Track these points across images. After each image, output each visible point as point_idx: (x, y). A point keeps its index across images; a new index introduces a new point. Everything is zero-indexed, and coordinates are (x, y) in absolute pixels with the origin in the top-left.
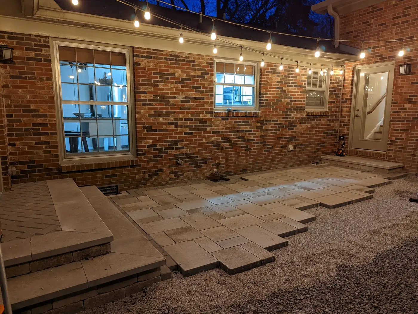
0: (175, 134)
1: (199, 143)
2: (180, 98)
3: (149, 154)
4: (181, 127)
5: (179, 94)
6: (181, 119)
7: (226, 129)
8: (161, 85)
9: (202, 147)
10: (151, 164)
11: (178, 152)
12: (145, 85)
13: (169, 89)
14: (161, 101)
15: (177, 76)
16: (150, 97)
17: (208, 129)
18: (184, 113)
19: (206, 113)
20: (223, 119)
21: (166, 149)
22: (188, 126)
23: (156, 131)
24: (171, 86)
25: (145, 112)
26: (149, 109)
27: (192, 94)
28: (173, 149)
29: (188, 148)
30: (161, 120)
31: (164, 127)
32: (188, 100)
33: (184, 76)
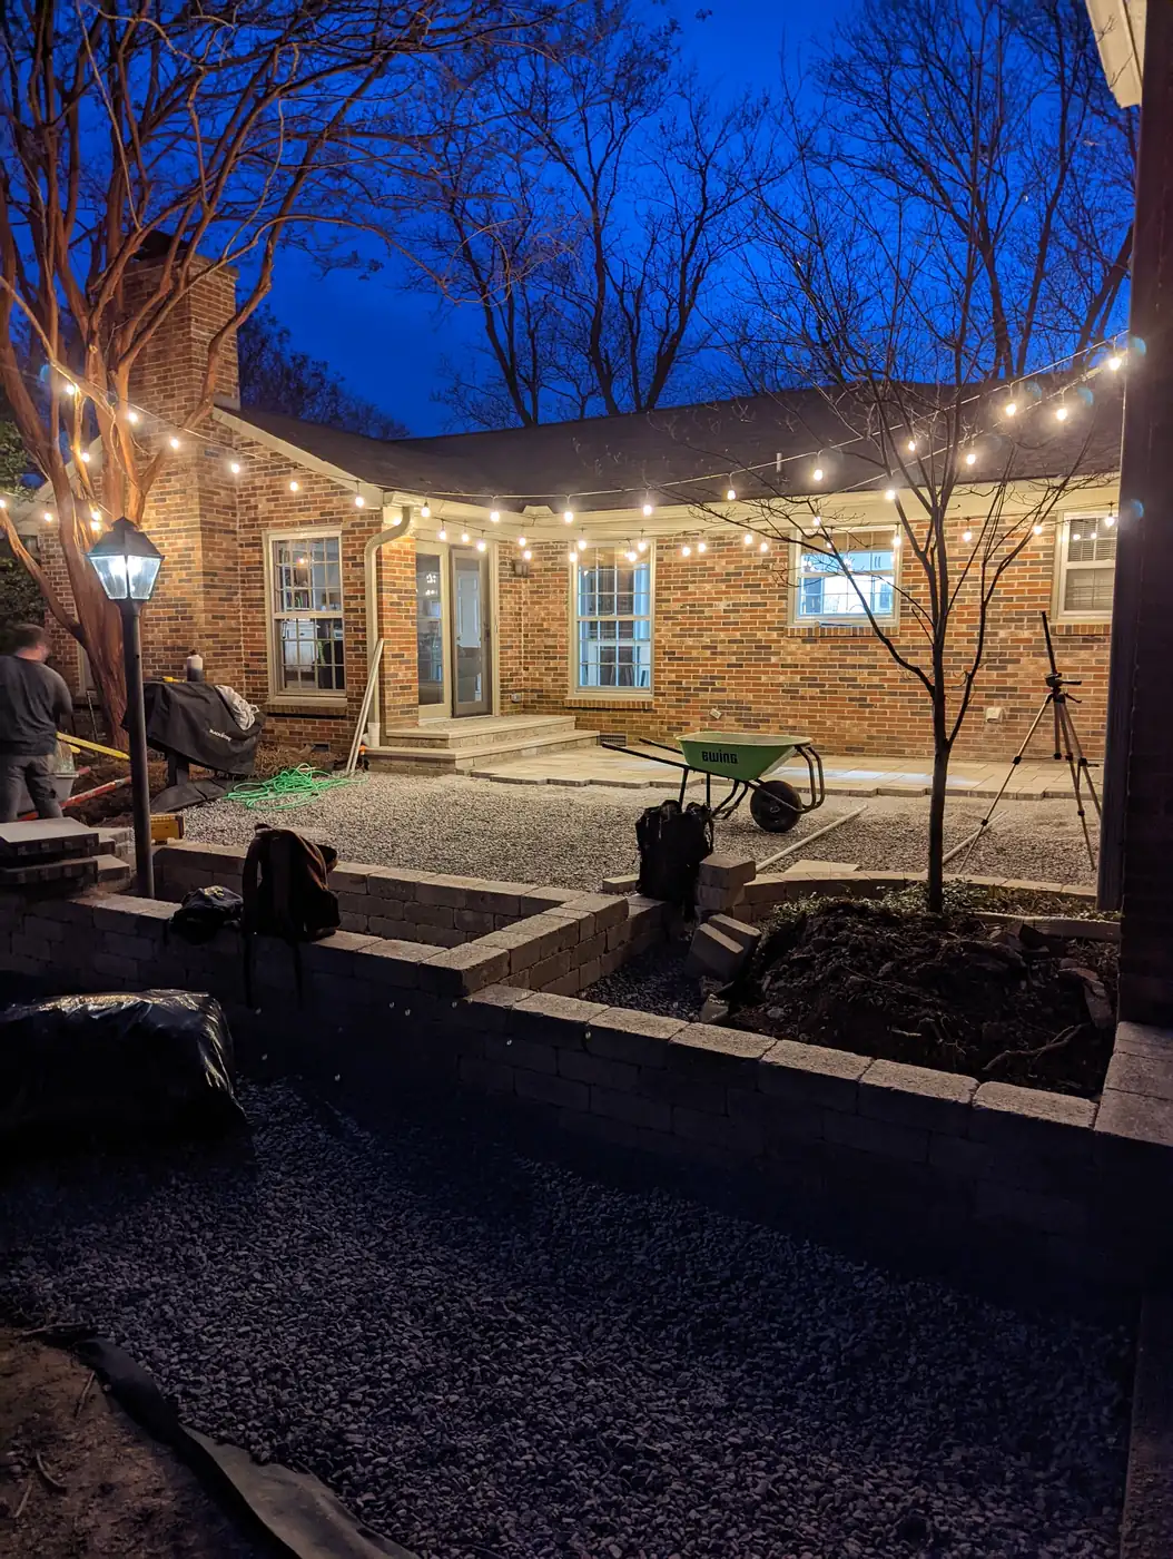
0: (712, 665)
1: (754, 685)
2: (722, 606)
3: (670, 695)
4: (722, 653)
5: (720, 599)
6: (723, 642)
7: (812, 660)
8: (692, 588)
9: (760, 691)
10: (673, 712)
11: (717, 696)
12: (669, 588)
13: (704, 593)
14: (691, 612)
15: (717, 570)
16: (676, 606)
17: (774, 659)
18: (728, 630)
19: (769, 629)
20: (804, 641)
21: (695, 689)
22: (734, 653)
23: (681, 659)
24: (708, 587)
25: (668, 630)
26: (673, 624)
27: (743, 598)
28: (707, 690)
29: (733, 690)
30: (690, 641)
31: (694, 654)
32: (735, 608)
33: (731, 568)
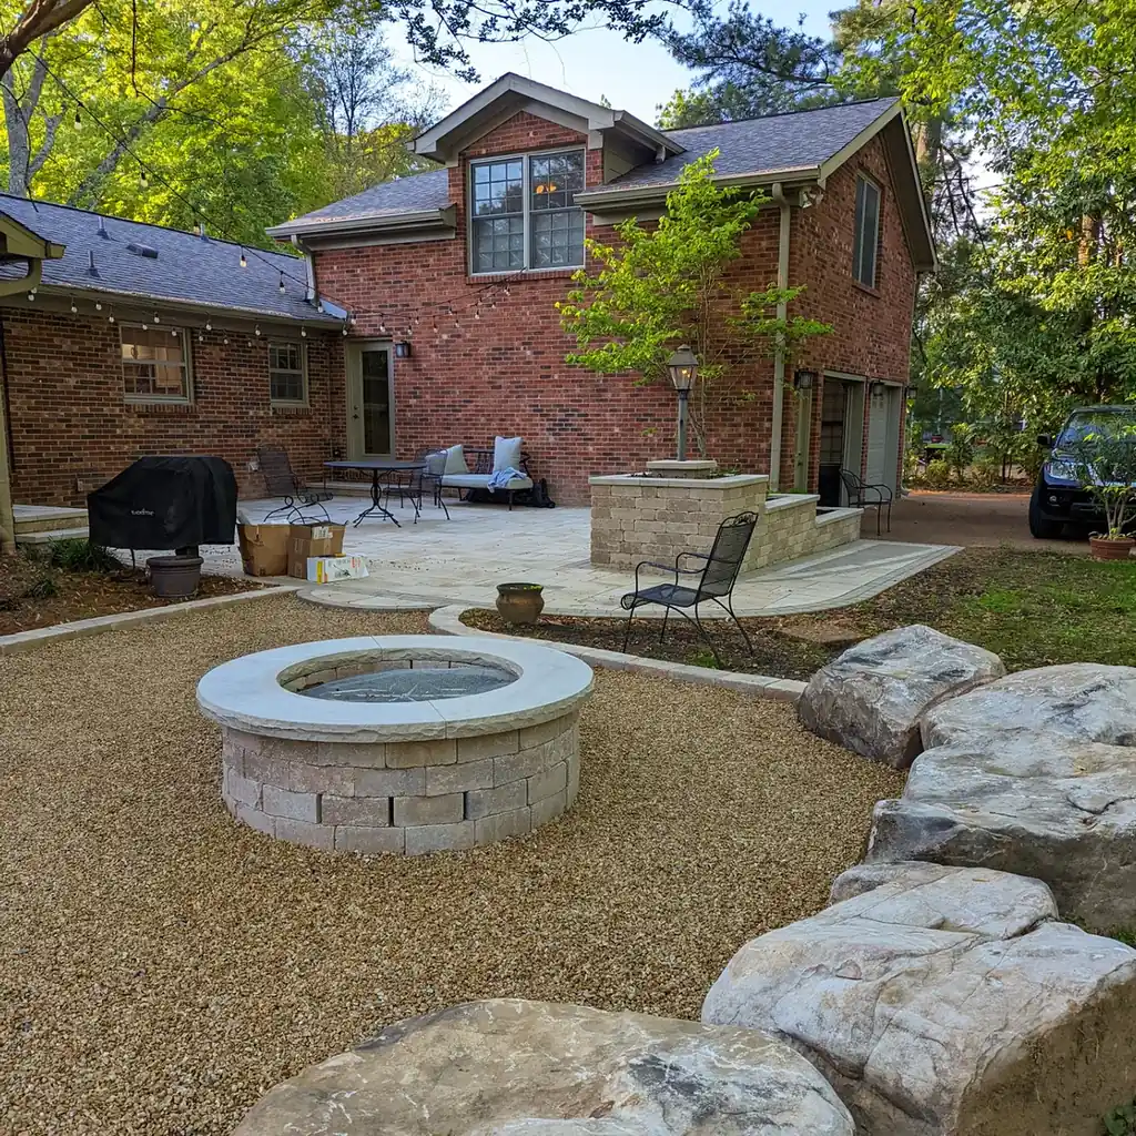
0: (69, 437)
1: (106, 453)
4: (76, 426)
5: (69, 376)
6: (76, 415)
7: (146, 432)
8: (42, 363)
9: (110, 459)
10: (36, 484)
11: (75, 465)
12: (19, 361)
13: (55, 369)
14: (44, 386)
15: (65, 348)
16: (30, 380)
17: (118, 431)
18: (79, 404)
19: (113, 405)
20: (139, 416)
22: (87, 426)
23: (39, 431)
24: (57, 363)
25: (23, 403)
26: (28, 397)
29: (88, 460)
31: (51, 426)
32: (83, 384)
